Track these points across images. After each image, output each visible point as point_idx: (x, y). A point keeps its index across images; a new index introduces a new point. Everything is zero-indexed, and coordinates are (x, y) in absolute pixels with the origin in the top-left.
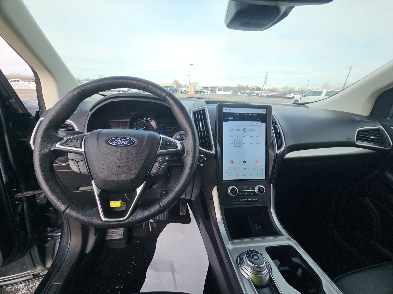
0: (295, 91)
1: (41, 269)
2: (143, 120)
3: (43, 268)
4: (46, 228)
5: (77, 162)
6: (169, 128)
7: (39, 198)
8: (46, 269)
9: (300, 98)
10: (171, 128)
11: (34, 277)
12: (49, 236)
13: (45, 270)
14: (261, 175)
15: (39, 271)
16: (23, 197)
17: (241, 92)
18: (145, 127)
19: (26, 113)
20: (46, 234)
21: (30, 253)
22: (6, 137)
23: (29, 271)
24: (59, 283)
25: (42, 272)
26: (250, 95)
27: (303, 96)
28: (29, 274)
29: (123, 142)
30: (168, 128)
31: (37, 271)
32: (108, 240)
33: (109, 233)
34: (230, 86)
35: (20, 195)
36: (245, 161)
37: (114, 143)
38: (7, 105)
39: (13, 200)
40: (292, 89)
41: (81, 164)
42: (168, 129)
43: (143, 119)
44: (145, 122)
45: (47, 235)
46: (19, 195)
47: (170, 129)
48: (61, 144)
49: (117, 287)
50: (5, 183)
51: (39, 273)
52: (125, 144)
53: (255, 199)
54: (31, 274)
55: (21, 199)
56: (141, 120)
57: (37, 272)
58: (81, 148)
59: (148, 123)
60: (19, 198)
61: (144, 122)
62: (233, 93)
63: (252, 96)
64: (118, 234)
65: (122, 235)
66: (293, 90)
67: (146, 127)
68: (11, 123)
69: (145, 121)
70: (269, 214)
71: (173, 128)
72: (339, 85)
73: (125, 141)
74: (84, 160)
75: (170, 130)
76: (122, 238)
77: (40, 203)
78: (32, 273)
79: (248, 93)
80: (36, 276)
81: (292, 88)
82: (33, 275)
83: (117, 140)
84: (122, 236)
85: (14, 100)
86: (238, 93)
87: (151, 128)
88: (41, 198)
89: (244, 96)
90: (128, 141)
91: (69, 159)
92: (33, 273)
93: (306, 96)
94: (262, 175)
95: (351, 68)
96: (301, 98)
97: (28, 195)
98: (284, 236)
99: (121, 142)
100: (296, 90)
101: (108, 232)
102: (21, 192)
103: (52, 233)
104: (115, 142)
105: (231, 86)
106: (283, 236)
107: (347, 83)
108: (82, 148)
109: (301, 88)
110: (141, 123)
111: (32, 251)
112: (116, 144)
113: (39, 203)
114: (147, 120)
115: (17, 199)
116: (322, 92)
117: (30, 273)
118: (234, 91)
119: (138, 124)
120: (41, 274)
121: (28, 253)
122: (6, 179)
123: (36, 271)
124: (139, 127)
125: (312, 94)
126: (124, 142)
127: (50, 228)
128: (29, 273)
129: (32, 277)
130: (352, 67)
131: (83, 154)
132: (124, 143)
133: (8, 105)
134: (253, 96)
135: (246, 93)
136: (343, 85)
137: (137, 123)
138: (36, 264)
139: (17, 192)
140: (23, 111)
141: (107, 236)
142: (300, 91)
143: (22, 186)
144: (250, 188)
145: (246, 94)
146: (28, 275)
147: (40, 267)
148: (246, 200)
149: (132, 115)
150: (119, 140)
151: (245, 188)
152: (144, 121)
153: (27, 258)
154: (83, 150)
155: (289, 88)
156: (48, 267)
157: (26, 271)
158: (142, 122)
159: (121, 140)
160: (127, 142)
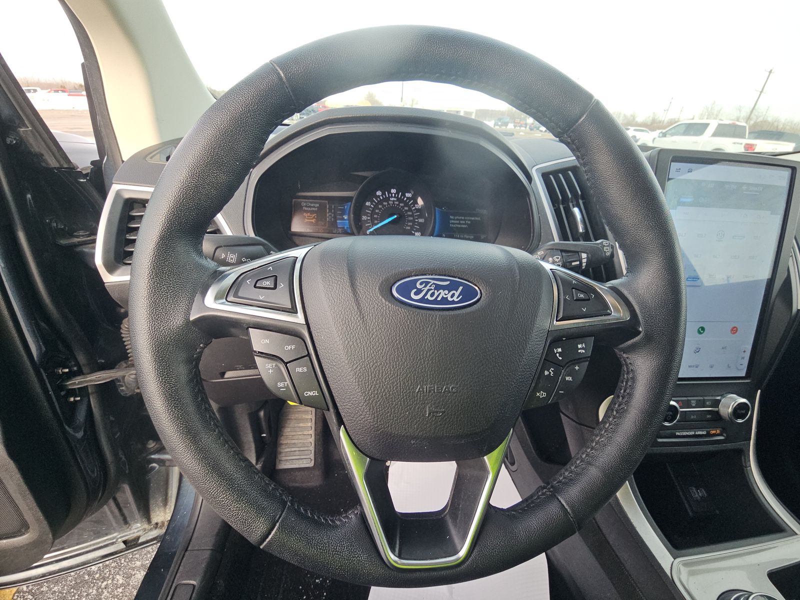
0: (637, 122)
1: (141, 529)
2: (389, 195)
3: (146, 526)
4: (144, 444)
5: (286, 364)
6: (457, 220)
7: (124, 383)
8: (152, 526)
9: (652, 139)
10: (463, 218)
11: (128, 545)
12: (154, 461)
13: (151, 530)
14: (737, 367)
15: (137, 532)
16: (87, 386)
17: (515, 122)
18: (396, 216)
19: (66, 166)
20: (147, 455)
21: (115, 500)
22: (22, 236)
23: (115, 535)
24: (195, 580)
25: (145, 535)
26: (535, 129)
27: (661, 135)
28: (115, 540)
29: (443, 293)
30: (454, 220)
31: (134, 533)
32: (282, 469)
33: (283, 455)
34: (490, 109)
35: (79, 383)
36: (703, 329)
37: (412, 295)
38: (12, 142)
39: (63, 393)
40: (632, 118)
41: (299, 370)
42: (455, 222)
43: (389, 192)
44: (394, 201)
45: (148, 457)
46: (76, 383)
47: (461, 222)
48: (221, 298)
49: (317, 581)
50: (37, 357)
51: (138, 538)
52: (453, 302)
53: (715, 432)
54: (120, 540)
55: (83, 392)
56: (383, 194)
57: (132, 535)
58: (293, 311)
59: (401, 204)
60: (79, 388)
61: (392, 199)
62: (498, 125)
63: (540, 132)
64: (302, 457)
65: (311, 460)
66: (634, 119)
67: (399, 214)
68: (29, 196)
69: (395, 197)
70: (745, 469)
71: (469, 220)
72: (740, 111)
73: (449, 288)
74: (309, 355)
75: (459, 224)
76: (313, 465)
77: (126, 394)
78: (121, 537)
79: (530, 126)
80: (130, 544)
81: (632, 116)
82: (125, 542)
83: (421, 284)
84: (313, 462)
85: (30, 128)
86: (507, 125)
87: (412, 218)
88: (128, 383)
89: (522, 132)
90: (461, 288)
91: (255, 352)
92: (124, 539)
93: (667, 136)
94: (741, 367)
95: (770, 72)
96: (655, 140)
97: (99, 381)
98: (797, 534)
99: (436, 294)
100: (640, 119)
101: (280, 453)
102: (80, 373)
103: (161, 454)
104: (416, 294)
105: (493, 109)
106: (793, 535)
107: (757, 107)
108: (296, 312)
109: (652, 116)
110: (384, 203)
111: (119, 496)
112: (423, 300)
113: (124, 393)
114: (398, 196)
115: (73, 393)
116: (706, 125)
117: (117, 538)
118: (499, 120)
119: (376, 207)
120: (141, 537)
121: (111, 502)
122: (39, 348)
123: (132, 532)
124: (377, 214)
125: (682, 132)
126: (446, 292)
127: (154, 442)
128: (114, 538)
129: (123, 546)
130: (772, 71)
131: (304, 335)
132: (450, 299)
133: (14, 142)
134: (543, 133)
135: (526, 124)
136: (749, 113)
137: (372, 202)
138: (128, 519)
139: (72, 375)
140: (58, 161)
141: (280, 460)
142: (649, 123)
143: (82, 358)
144: (708, 403)
145: (526, 127)
146: (113, 544)
147: (138, 524)
148: (692, 433)
149: (365, 178)
150: (428, 287)
151: (694, 403)
152: (392, 197)
153: (108, 510)
154: (300, 318)
155: (625, 115)
156: (156, 521)
157: (106, 535)
158: (387, 200)
159: (438, 288)
160: (457, 294)
